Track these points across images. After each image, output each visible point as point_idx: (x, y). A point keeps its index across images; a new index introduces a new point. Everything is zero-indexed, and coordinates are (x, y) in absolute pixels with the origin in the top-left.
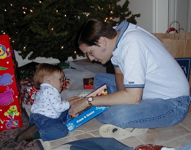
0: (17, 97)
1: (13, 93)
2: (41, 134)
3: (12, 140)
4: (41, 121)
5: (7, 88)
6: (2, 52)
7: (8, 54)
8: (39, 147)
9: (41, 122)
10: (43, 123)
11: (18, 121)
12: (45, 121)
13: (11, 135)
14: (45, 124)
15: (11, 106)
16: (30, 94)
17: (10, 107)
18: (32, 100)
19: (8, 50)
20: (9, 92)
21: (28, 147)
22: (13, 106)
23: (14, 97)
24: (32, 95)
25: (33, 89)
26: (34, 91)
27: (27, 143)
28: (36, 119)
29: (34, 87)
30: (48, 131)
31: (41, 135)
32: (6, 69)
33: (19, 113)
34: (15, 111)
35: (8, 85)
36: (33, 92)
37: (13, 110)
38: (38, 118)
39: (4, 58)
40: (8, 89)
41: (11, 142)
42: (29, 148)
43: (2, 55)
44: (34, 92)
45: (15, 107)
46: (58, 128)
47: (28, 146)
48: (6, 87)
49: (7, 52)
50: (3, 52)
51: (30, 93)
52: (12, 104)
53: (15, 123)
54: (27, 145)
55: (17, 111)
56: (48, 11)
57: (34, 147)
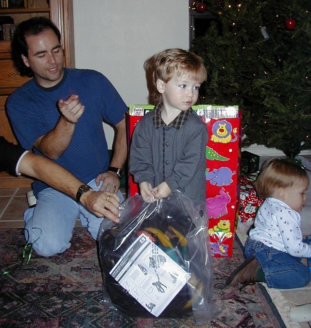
0: (233, 207)
1: (229, 199)
2: (266, 274)
3: (218, 276)
4: (266, 254)
5: (221, 190)
6: (225, 132)
7: (233, 137)
8: (264, 297)
9: (267, 256)
10: (270, 258)
11: (227, 246)
12: (274, 256)
13: (216, 266)
14: (272, 260)
15: (221, 221)
16: (244, 205)
17: (219, 222)
18: (244, 213)
19: (235, 131)
20: (224, 198)
21: (246, 292)
22: (224, 221)
23: (229, 206)
24: (246, 205)
25: (250, 197)
26: (251, 200)
27: (244, 287)
28: (259, 251)
29: (251, 194)
30: (279, 271)
31: (267, 276)
32: (227, 159)
33: (231, 233)
34: (226, 230)
35: (224, 186)
36: (249, 201)
37: (222, 228)
38: (262, 249)
39: (226, 142)
40: (222, 192)
41: (217, 279)
42: (247, 295)
43: (225, 137)
44: (251, 202)
45: (228, 223)
46: (296, 270)
47: (246, 290)
48: (220, 188)
49: (232, 134)
50: (227, 132)
51: (244, 203)
52: (223, 218)
53: (221, 248)
54: (244, 288)
55: (229, 230)
56: (293, 76)
57: (256, 295)
